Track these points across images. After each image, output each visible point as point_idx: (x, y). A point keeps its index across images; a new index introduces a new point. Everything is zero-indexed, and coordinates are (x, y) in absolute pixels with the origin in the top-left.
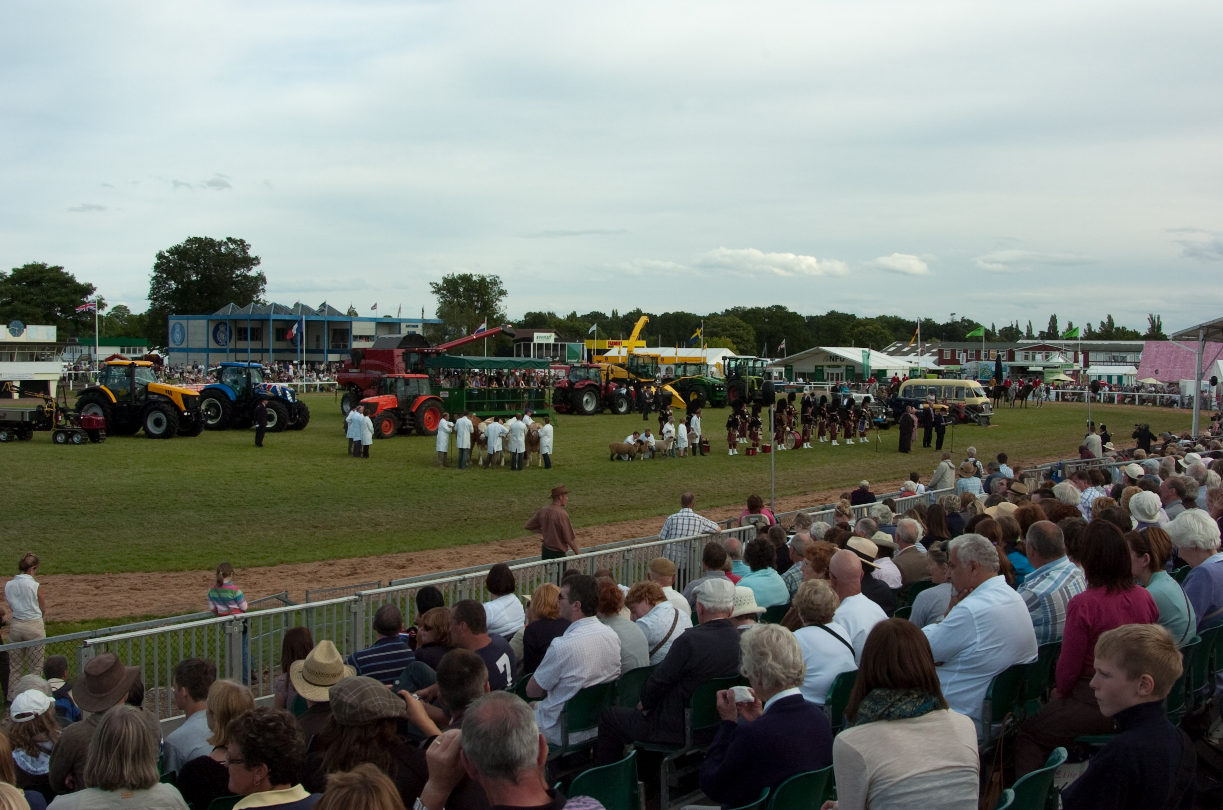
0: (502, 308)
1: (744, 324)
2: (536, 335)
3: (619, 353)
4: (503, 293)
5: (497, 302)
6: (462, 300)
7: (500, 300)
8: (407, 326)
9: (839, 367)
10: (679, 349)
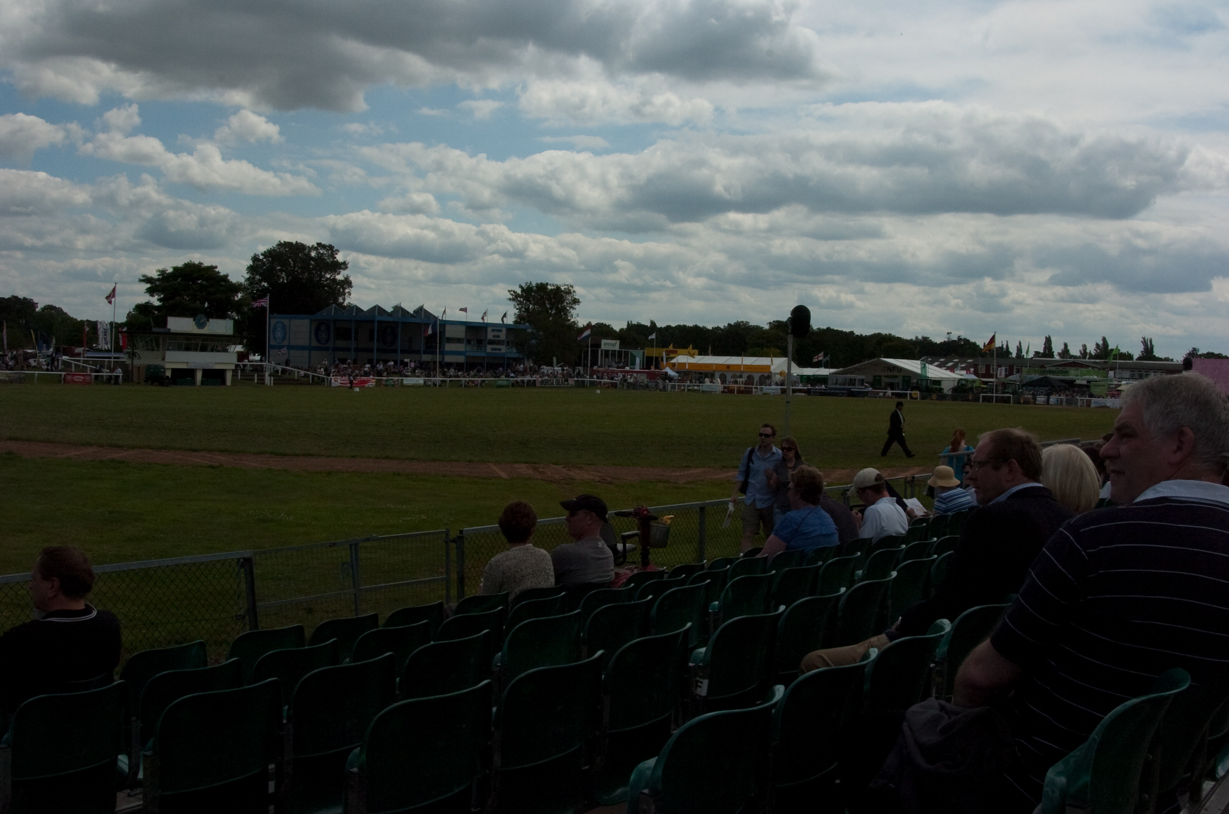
0: (574, 315)
2: (603, 341)
3: (684, 360)
4: (576, 301)
5: (571, 310)
6: (538, 308)
7: (573, 308)
8: (493, 330)
9: (896, 377)
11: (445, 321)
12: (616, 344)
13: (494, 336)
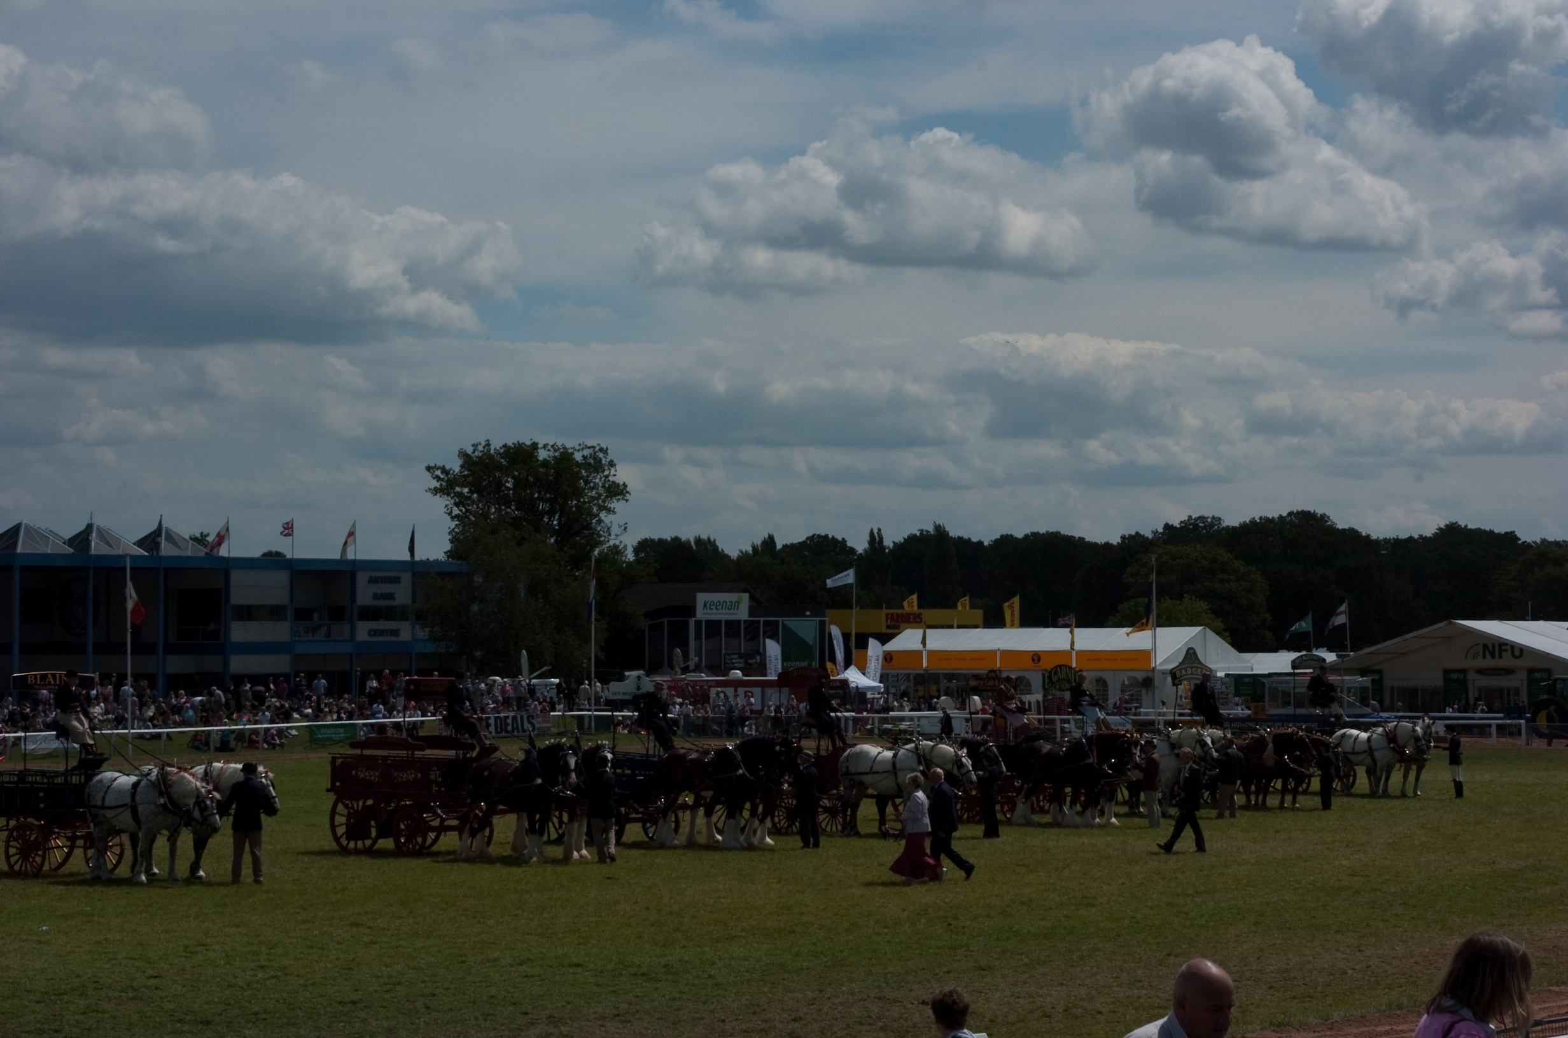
0: (615, 530)
1: (1238, 563)
2: (702, 598)
3: (924, 642)
4: (617, 491)
5: (603, 515)
6: (512, 511)
7: (609, 511)
8: (373, 580)
9: (1509, 671)
10: (1077, 631)
11: (228, 560)
12: (738, 602)
13: (376, 596)
